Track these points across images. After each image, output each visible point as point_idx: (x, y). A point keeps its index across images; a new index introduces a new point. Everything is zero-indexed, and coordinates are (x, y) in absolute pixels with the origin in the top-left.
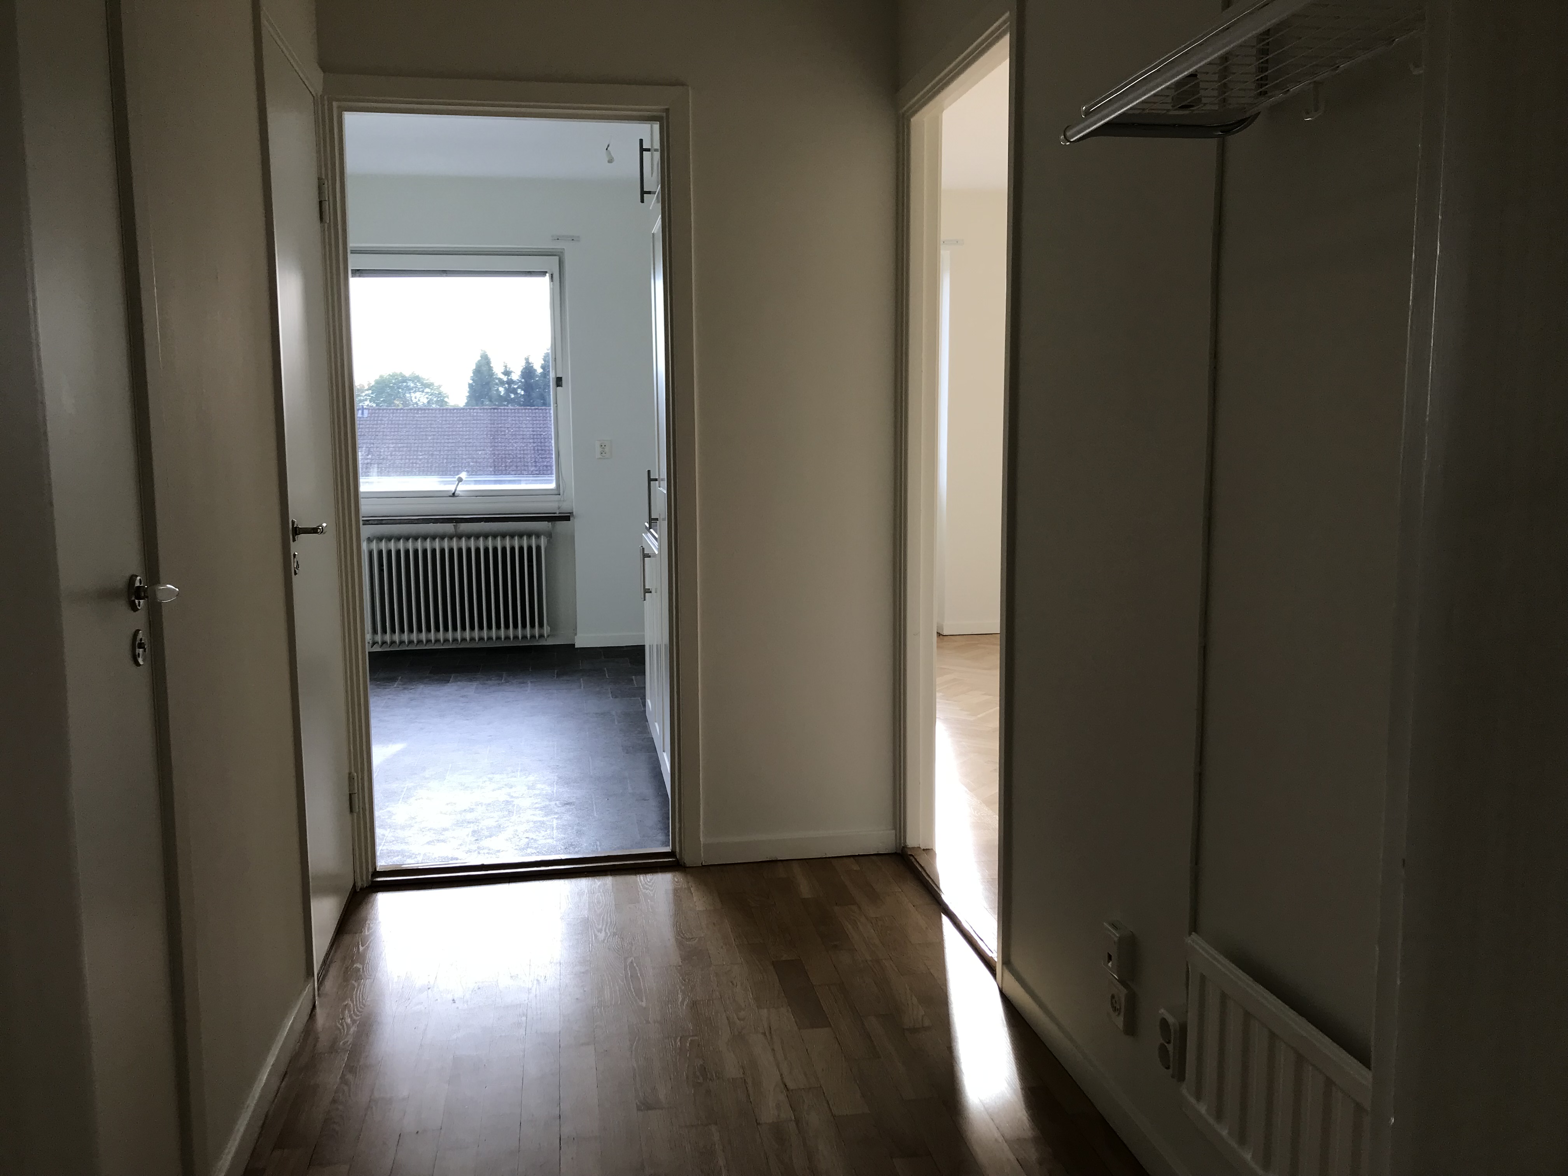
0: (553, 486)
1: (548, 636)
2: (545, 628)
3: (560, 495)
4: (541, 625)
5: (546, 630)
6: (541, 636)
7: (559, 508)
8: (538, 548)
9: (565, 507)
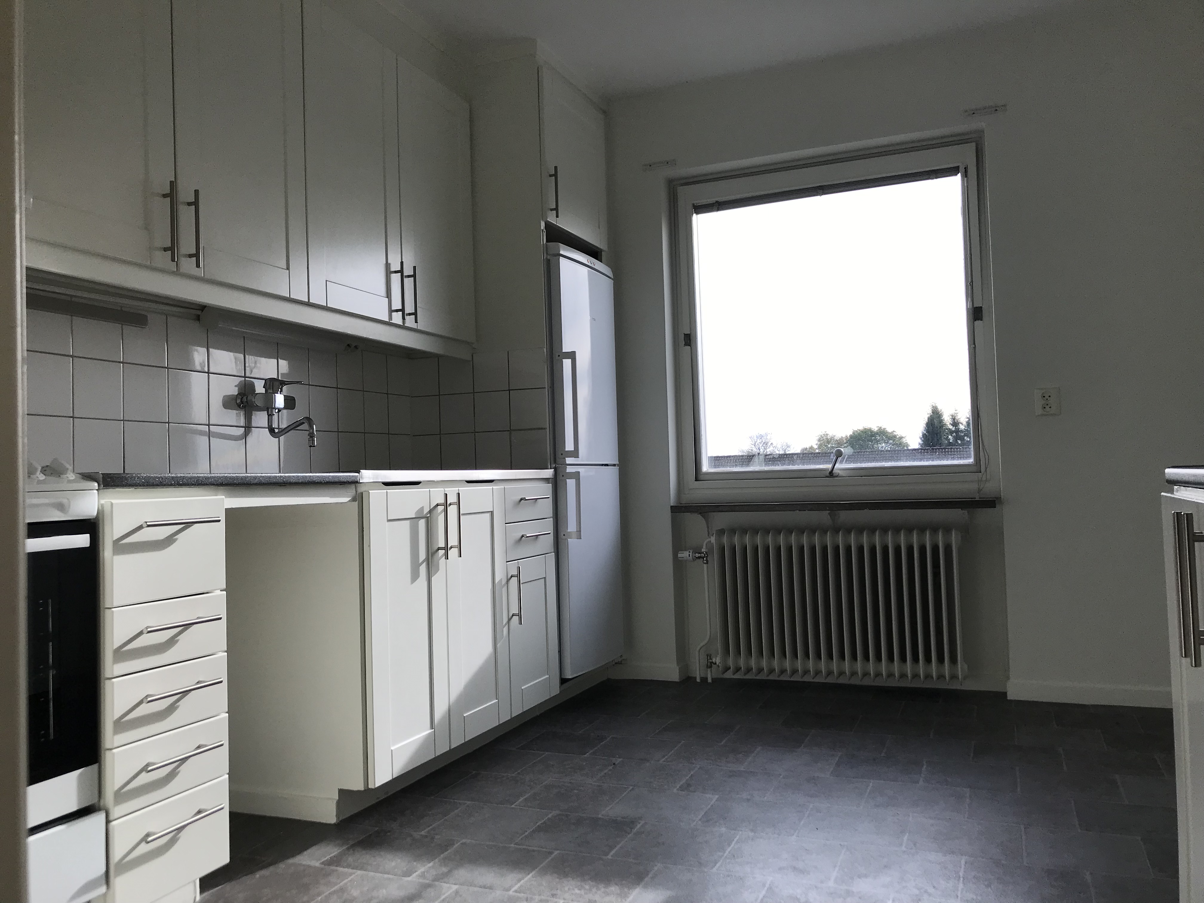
0: (971, 461)
1: (965, 678)
2: (959, 666)
3: (981, 472)
4: (953, 660)
5: (961, 667)
6: (954, 677)
7: (979, 490)
8: (948, 548)
9: (989, 489)
